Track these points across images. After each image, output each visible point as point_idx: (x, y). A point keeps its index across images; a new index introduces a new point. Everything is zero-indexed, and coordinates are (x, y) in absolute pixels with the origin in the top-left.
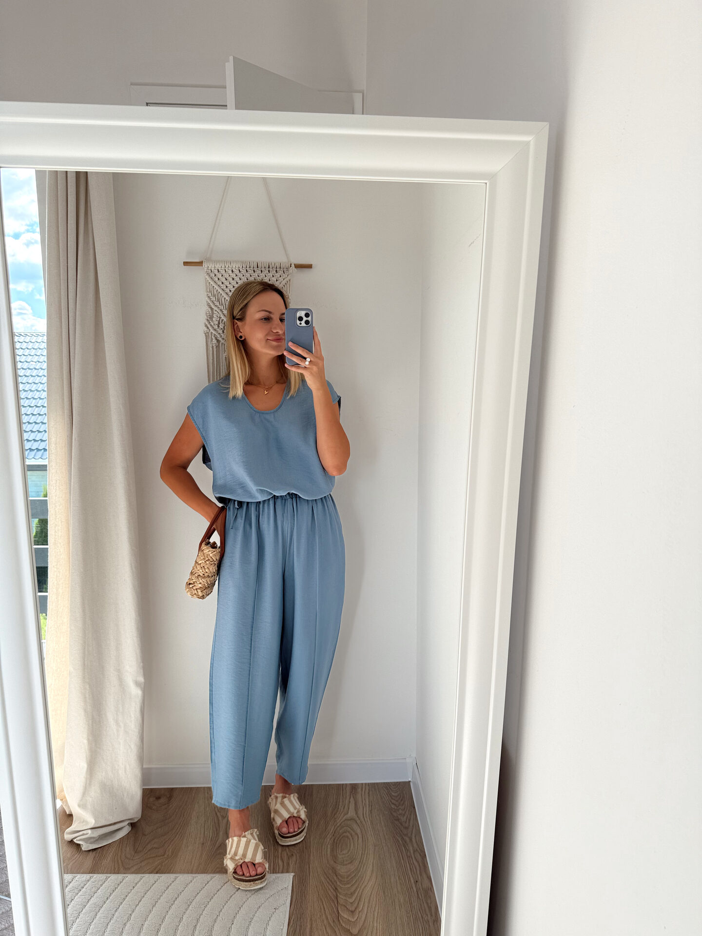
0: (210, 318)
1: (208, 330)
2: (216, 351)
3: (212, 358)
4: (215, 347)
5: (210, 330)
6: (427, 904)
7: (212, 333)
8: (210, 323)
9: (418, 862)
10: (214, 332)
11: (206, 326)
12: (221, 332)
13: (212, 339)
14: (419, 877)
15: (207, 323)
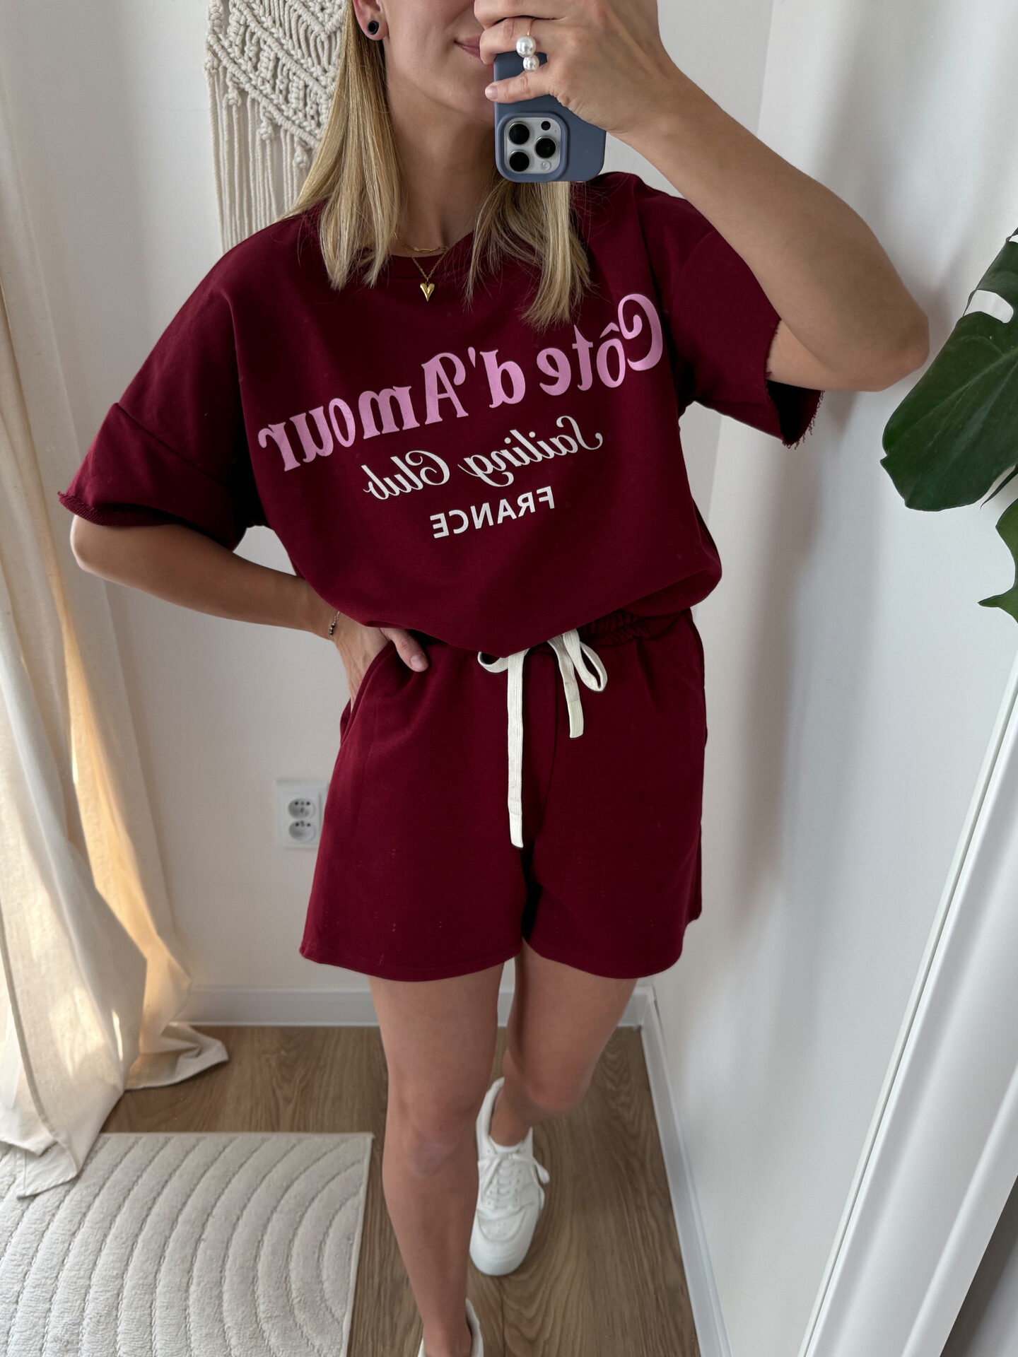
0: (220, 27)
1: (216, 63)
2: (238, 119)
3: (226, 139)
4: (234, 109)
5: (220, 61)
6: (676, 1324)
7: (225, 69)
8: (219, 40)
9: (657, 1221)
10: (232, 69)
11: (210, 47)
12: (249, 67)
13: (226, 88)
14: (659, 1256)
15: (212, 40)
